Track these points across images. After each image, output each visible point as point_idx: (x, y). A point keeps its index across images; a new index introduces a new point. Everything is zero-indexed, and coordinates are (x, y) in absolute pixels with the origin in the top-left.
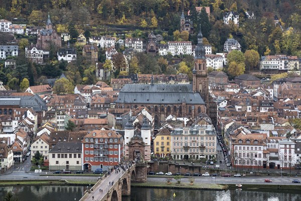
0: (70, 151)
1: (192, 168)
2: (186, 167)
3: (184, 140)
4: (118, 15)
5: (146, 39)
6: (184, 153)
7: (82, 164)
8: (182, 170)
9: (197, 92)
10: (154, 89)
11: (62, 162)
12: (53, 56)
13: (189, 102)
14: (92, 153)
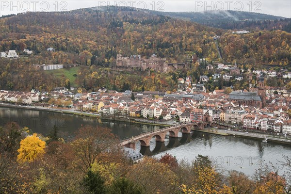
0: (187, 116)
1: (225, 126)
3: (229, 115)
6: (229, 120)
7: (190, 121)
9: (259, 96)
11: (184, 119)
13: (255, 99)
14: (193, 117)
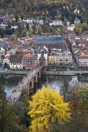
0: (18, 62)
1: (63, 68)
2: (61, 67)
3: (60, 57)
4: (33, 10)
5: (44, 19)
6: (60, 62)
7: (22, 67)
8: (60, 69)
9: (64, 39)
10: (48, 39)
11: (15, 66)
12: (9, 27)
13: (61, 43)
14: (26, 63)
